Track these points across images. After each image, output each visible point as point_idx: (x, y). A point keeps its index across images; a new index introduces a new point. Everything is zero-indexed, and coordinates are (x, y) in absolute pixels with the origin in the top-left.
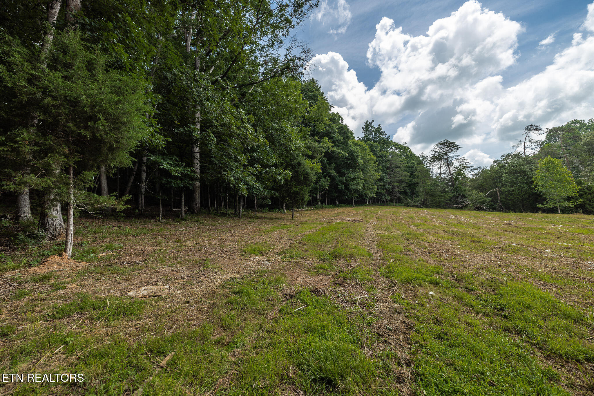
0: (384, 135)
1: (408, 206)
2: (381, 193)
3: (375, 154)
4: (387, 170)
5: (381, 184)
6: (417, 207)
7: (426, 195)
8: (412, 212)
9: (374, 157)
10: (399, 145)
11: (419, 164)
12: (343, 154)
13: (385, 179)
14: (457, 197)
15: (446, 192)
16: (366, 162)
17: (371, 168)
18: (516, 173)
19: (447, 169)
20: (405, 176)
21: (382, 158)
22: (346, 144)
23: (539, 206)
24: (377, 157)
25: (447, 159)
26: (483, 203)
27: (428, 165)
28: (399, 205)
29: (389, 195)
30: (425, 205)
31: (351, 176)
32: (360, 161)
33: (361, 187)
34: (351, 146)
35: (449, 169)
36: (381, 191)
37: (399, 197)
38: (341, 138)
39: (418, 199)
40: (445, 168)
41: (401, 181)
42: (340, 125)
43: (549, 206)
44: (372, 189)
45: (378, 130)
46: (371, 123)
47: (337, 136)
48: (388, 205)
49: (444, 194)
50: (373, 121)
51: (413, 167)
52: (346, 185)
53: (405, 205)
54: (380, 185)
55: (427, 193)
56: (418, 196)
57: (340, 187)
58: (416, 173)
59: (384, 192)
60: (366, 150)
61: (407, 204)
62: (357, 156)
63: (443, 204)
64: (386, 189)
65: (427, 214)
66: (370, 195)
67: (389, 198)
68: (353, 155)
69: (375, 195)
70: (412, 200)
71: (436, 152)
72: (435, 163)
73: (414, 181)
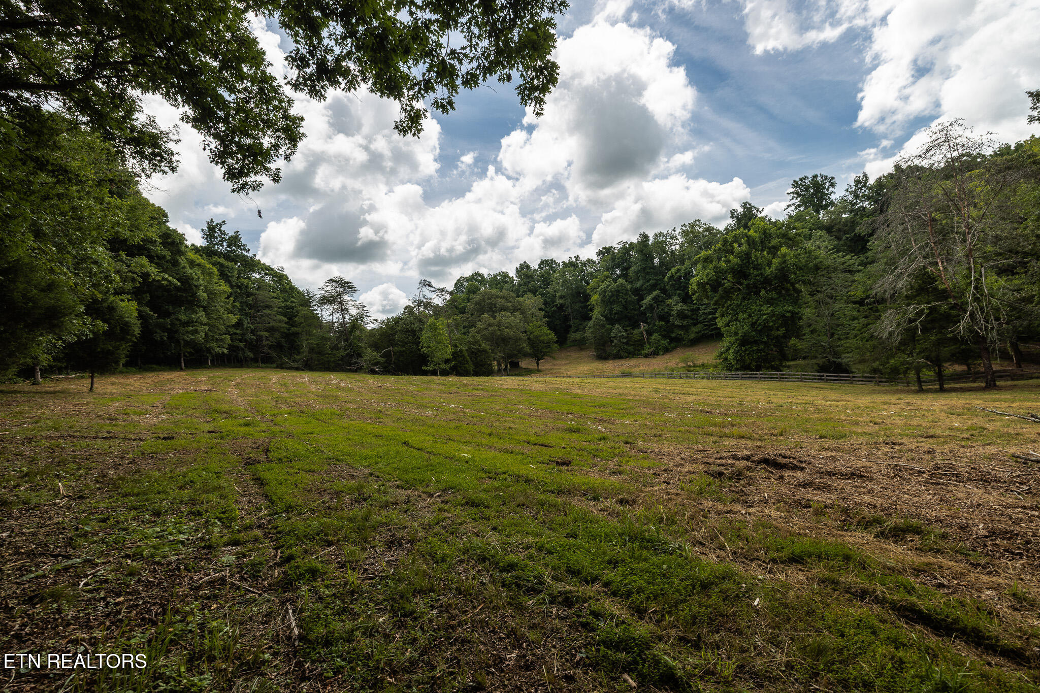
0: (245, 250)
1: (282, 368)
2: (238, 347)
3: (228, 281)
4: (250, 309)
5: (238, 331)
6: (297, 369)
7: (310, 352)
8: (287, 376)
9: (227, 288)
10: (272, 269)
11: (302, 305)
12: (169, 281)
13: (246, 325)
14: (351, 356)
15: (338, 349)
16: (211, 294)
17: (220, 306)
18: (407, 331)
19: (341, 317)
20: (280, 321)
21: (241, 290)
22: (175, 263)
23: (424, 368)
24: (232, 287)
25: (340, 303)
26: (376, 364)
27: (316, 308)
28: (267, 367)
29: (251, 350)
30: (308, 366)
31: (183, 317)
32: (203, 295)
33: (200, 337)
34: (184, 267)
35: (344, 317)
36: (237, 343)
37: (268, 353)
38: (167, 254)
39: (299, 357)
40: (337, 316)
41: (271, 330)
42: (164, 230)
43: (431, 368)
44: (222, 340)
45: (235, 240)
46: (221, 225)
47: (159, 249)
48: (248, 367)
49: (335, 352)
50: (224, 222)
51: (292, 308)
52: (172, 332)
53: (277, 367)
54: (236, 334)
55: (312, 350)
56: (299, 353)
57: (158, 335)
58: (296, 319)
59: (242, 345)
60: (211, 274)
61: (282, 364)
62: (196, 286)
63: (333, 365)
64: (246, 341)
65: (306, 380)
66: (217, 350)
67: (251, 355)
68: (190, 285)
69: (226, 351)
70: (289, 359)
71: (327, 291)
72: (326, 307)
73: (294, 329)
